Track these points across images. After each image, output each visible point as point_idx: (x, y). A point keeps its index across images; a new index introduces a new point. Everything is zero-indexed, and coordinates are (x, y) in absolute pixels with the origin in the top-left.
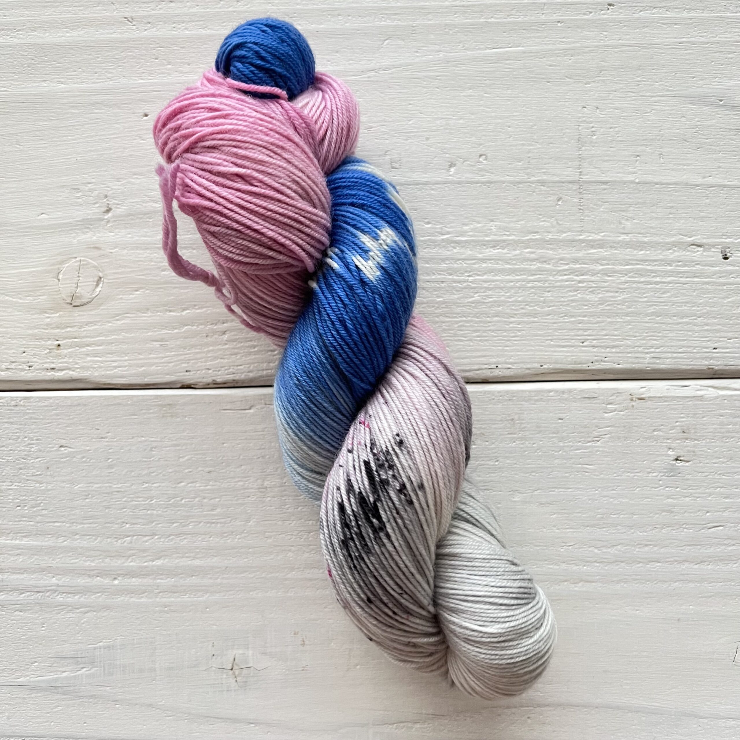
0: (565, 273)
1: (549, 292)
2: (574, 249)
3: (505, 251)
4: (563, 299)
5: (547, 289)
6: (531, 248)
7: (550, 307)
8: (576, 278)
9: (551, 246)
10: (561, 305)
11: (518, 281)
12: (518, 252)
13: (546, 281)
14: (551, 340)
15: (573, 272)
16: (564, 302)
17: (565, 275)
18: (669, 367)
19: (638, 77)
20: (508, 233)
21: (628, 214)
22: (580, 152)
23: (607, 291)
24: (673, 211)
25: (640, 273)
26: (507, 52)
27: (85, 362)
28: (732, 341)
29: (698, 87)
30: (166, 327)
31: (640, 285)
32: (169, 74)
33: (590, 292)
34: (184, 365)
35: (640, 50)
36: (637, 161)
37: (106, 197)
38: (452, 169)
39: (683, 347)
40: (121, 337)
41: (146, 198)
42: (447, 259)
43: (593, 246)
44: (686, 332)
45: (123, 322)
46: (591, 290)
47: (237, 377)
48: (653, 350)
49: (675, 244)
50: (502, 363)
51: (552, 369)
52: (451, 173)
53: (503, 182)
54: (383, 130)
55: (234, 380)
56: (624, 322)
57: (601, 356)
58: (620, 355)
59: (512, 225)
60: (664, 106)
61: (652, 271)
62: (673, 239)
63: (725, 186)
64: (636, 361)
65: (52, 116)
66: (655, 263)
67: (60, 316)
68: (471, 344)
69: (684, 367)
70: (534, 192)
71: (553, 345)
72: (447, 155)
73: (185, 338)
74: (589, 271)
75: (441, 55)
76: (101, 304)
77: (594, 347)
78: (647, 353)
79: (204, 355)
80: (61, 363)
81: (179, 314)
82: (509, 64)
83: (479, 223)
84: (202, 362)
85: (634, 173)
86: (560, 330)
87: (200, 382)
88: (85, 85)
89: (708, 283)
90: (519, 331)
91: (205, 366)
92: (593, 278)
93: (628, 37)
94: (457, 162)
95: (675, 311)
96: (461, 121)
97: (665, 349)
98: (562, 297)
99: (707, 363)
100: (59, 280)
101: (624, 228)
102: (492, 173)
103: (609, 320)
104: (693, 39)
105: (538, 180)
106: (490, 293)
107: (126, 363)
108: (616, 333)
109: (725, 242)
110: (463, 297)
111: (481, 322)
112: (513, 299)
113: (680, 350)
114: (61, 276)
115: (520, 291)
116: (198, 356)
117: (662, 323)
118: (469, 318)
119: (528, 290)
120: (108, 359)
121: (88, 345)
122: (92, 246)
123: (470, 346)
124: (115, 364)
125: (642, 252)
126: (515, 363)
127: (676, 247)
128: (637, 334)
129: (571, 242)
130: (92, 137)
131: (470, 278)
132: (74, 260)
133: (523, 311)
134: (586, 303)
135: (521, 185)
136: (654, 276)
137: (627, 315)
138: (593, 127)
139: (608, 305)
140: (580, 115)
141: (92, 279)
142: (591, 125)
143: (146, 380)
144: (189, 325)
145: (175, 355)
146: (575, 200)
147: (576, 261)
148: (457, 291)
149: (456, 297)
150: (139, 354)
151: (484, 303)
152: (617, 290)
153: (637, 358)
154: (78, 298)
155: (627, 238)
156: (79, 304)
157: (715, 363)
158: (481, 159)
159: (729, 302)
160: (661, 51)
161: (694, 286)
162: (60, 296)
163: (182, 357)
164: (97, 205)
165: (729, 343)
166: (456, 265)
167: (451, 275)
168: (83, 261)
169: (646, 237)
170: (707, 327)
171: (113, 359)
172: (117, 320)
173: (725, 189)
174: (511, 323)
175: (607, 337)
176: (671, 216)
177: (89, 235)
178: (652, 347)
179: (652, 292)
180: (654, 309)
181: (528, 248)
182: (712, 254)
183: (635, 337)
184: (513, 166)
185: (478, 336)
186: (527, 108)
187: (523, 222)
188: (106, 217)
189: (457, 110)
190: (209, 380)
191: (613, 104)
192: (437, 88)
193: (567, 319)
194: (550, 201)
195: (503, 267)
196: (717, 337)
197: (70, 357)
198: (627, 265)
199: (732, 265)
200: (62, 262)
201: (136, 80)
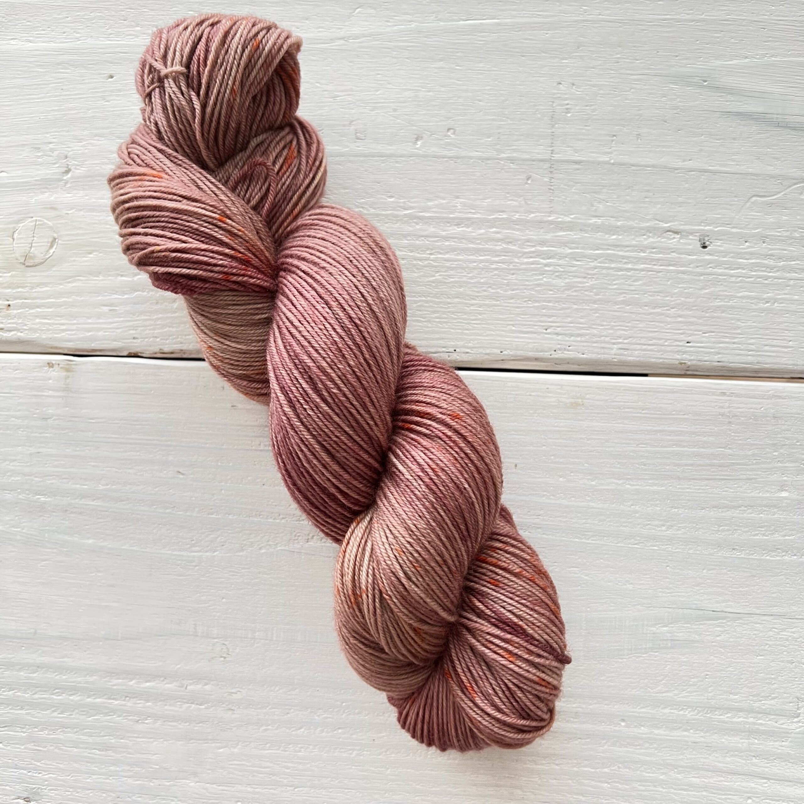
0: (531, 255)
1: (513, 274)
2: (542, 230)
3: (470, 229)
4: (527, 283)
5: (512, 272)
6: (496, 228)
7: (513, 290)
8: (542, 261)
9: (517, 227)
10: (525, 289)
11: (481, 261)
12: (482, 231)
13: (511, 263)
14: (513, 325)
15: (539, 254)
16: (529, 285)
17: (531, 257)
18: (638, 359)
19: (617, 54)
20: (473, 211)
21: (600, 197)
22: (553, 130)
23: (575, 276)
24: (650, 194)
25: (610, 259)
26: (481, 24)
27: (33, 324)
28: (707, 335)
29: (681, 67)
30: (117, 292)
31: (611, 272)
32: (137, 36)
33: (557, 276)
34: (132, 332)
35: (620, 27)
36: (612, 141)
37: (66, 157)
38: (419, 143)
39: (655, 339)
40: (70, 300)
41: (106, 160)
42: (409, 235)
43: (562, 228)
44: (657, 324)
45: (73, 285)
46: (557, 274)
47: (185, 347)
48: (621, 341)
49: (649, 230)
50: (461, 347)
51: (512, 356)
52: (418, 146)
53: (471, 158)
54: (350, 99)
55: (182, 350)
56: (591, 310)
57: (566, 345)
58: (585, 344)
59: (478, 203)
60: (645, 85)
61: (623, 257)
62: (648, 224)
63: (706, 171)
64: (603, 351)
65: (18, 74)
66: (628, 249)
67: (11, 276)
68: (430, 325)
69: (654, 360)
70: (502, 169)
71: (513, 330)
72: (414, 128)
73: (135, 304)
74: (556, 254)
75: (413, 26)
76: (53, 266)
77: (557, 334)
78: (614, 344)
79: (153, 322)
80: (9, 323)
81: (130, 279)
82: (482, 37)
83: (443, 198)
84: (150, 330)
85: (609, 153)
86: (523, 315)
87: (147, 350)
88: (52, 45)
89: (684, 273)
90: (480, 314)
91: (153, 333)
92: (561, 262)
93: (608, 12)
94: (424, 135)
95: (646, 300)
96: (430, 93)
97: (634, 341)
98: (527, 281)
99: (678, 357)
100: (14, 239)
101: (596, 210)
102: (460, 148)
103: (575, 307)
104: (678, 17)
105: (508, 157)
106: (452, 272)
107: (74, 327)
108: (582, 320)
109: (704, 230)
110: (423, 276)
111: (441, 302)
112: (475, 280)
113: (651, 342)
114: (16, 236)
115: (483, 272)
116: (148, 323)
117: (631, 313)
118: (429, 298)
119: (492, 272)
120: (56, 322)
121: (38, 307)
122: (49, 206)
123: (428, 327)
124: (64, 327)
125: (614, 237)
126: (474, 348)
127: (650, 233)
128: (605, 323)
129: (539, 224)
130: (56, 96)
131: (432, 256)
132: (30, 220)
133: (485, 293)
134: (552, 288)
135: (489, 162)
136: (626, 263)
137: (595, 302)
138: (568, 104)
139: (576, 291)
140: (556, 91)
141: (46, 240)
142: (567, 102)
143: (93, 345)
144: (139, 291)
145: (123, 321)
146: (546, 179)
147: (543, 243)
148: (417, 269)
149: (416, 275)
150: (88, 318)
151: (445, 283)
152: (586, 275)
153: (603, 348)
154: (32, 258)
155: (599, 221)
156: (31, 264)
157: (688, 357)
158: (449, 133)
159: (706, 293)
160: (643, 27)
161: (668, 274)
162: (13, 256)
163: (131, 324)
164: (57, 165)
165: (704, 337)
166: (417, 242)
167: (412, 252)
168: (40, 221)
169: (619, 221)
170: (680, 319)
171: (63, 322)
172: (69, 282)
173: (706, 174)
174: (472, 305)
175: (572, 325)
176: (647, 200)
177: (47, 195)
178: (620, 337)
179: (623, 279)
180: (625, 297)
181: (493, 227)
182: (690, 241)
183: (603, 325)
184: (482, 141)
185: (437, 318)
186: (500, 82)
187: (490, 200)
188: (65, 178)
189: (427, 82)
190: (157, 349)
191: (591, 81)
192: (407, 58)
193: (530, 304)
194: (519, 179)
195: (466, 246)
196: (691, 330)
197: (19, 318)
198: (597, 250)
199: (711, 255)
200: (18, 222)
201: (103, 41)
